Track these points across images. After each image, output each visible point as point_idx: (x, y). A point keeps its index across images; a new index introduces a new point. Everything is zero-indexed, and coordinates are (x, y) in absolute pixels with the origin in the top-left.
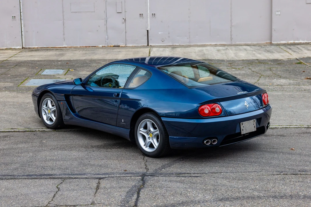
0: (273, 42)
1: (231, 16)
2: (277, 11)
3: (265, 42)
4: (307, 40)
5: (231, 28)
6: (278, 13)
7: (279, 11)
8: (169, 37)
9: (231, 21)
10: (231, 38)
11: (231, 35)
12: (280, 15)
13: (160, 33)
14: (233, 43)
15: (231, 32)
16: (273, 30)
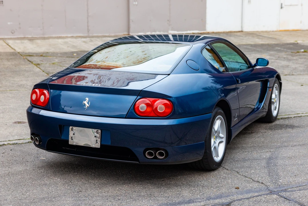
0: (132, 33)
1: (87, 5)
2: (135, 1)
3: (122, 34)
4: (163, 32)
5: (88, 18)
6: (135, 3)
7: (136, 1)
8: (20, 28)
9: (87, 11)
10: (88, 29)
11: (88, 26)
12: (137, 5)
13: (9, 23)
14: (91, 35)
15: (88, 22)
16: (131, 21)
